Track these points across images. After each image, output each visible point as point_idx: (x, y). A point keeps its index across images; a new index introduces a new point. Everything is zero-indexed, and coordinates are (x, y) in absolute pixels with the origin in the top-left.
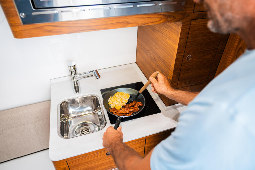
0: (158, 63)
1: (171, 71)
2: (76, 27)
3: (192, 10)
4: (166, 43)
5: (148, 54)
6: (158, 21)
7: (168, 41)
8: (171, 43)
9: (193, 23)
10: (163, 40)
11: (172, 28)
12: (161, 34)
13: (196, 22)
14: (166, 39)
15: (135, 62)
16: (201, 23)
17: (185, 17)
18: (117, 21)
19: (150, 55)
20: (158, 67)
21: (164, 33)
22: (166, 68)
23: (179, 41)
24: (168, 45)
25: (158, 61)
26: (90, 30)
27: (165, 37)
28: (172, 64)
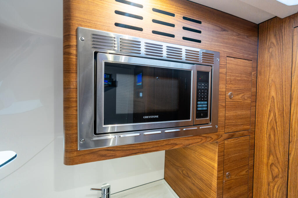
0: (194, 181)
1: (213, 191)
2: (130, 150)
3: (223, 132)
4: (202, 160)
5: (180, 170)
6: (200, 142)
7: (204, 159)
8: (208, 161)
9: (226, 142)
10: (197, 157)
11: (207, 147)
12: (193, 151)
13: (228, 141)
14: (201, 157)
15: (164, 178)
16: (232, 142)
17: (219, 138)
18: (166, 143)
19: (182, 172)
20: (194, 185)
21: (196, 150)
22: (205, 187)
23: (218, 159)
24: (204, 162)
25: (193, 179)
26: (142, 152)
27: (199, 155)
28: (213, 183)
